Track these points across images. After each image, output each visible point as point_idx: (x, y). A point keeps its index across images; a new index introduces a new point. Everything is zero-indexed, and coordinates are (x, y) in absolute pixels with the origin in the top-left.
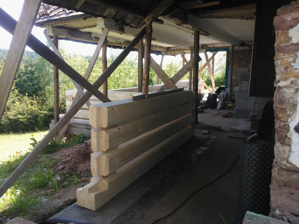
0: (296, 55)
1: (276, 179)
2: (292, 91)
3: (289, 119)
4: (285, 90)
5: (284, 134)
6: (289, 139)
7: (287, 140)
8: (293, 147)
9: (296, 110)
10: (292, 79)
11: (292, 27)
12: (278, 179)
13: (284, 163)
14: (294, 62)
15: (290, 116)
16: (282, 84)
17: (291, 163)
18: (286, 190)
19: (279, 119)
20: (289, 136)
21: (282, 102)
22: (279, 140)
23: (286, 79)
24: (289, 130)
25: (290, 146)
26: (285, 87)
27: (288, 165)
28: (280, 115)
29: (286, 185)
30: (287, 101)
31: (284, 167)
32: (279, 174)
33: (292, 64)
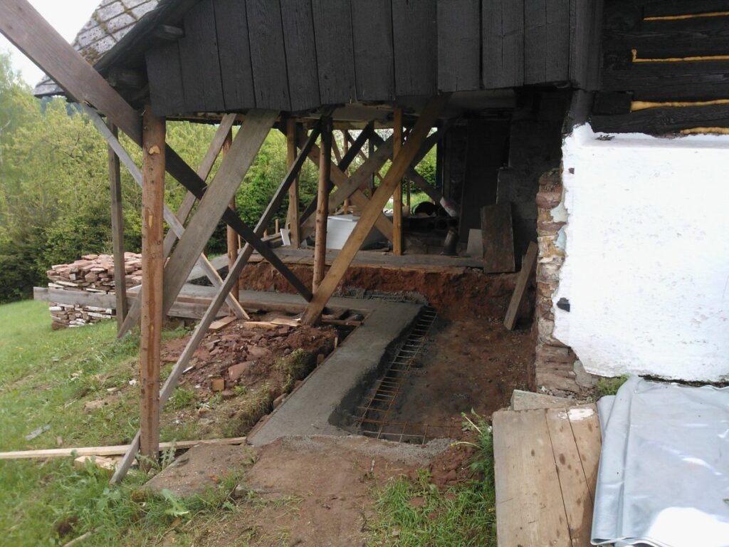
0: (557, 233)
1: (541, 356)
2: (555, 267)
3: (552, 295)
4: (548, 266)
5: (547, 310)
6: (553, 314)
7: (551, 316)
8: (556, 322)
9: (558, 286)
10: (554, 256)
11: (553, 207)
12: (543, 355)
13: (549, 338)
14: (556, 240)
15: (553, 292)
16: (545, 260)
17: (555, 339)
18: (551, 366)
19: (542, 294)
20: (552, 312)
21: (545, 278)
22: (543, 316)
23: (549, 256)
24: (552, 306)
25: (553, 321)
26: (548, 263)
27: (552, 340)
28: (544, 291)
29: (551, 361)
30: (549, 278)
31: (549, 343)
32: (544, 350)
33: (554, 242)
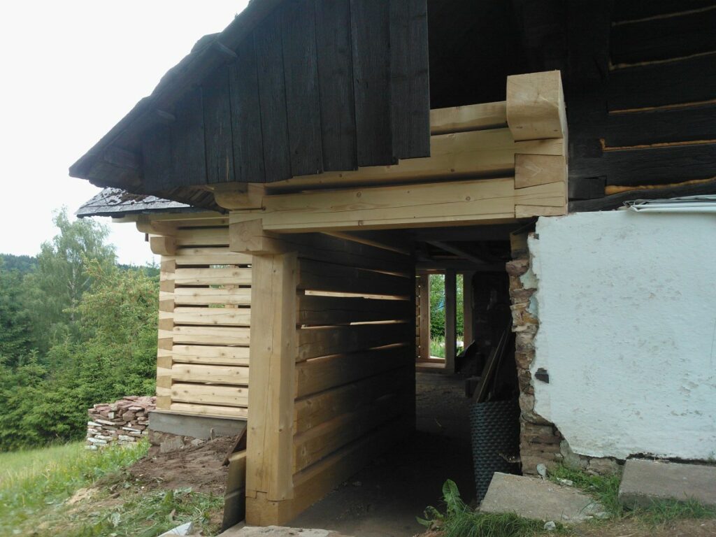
0: (529, 301)
1: (525, 436)
2: (530, 336)
3: (530, 365)
4: (523, 335)
5: (527, 383)
6: (532, 387)
7: (530, 389)
8: (536, 395)
9: (535, 356)
10: (528, 324)
11: (523, 273)
12: (527, 435)
13: (530, 415)
14: (528, 307)
15: (530, 362)
16: (519, 329)
17: (536, 415)
18: (535, 447)
19: (521, 367)
20: (531, 385)
21: (521, 348)
22: (523, 391)
23: (522, 325)
24: (531, 378)
25: (533, 395)
26: (523, 332)
27: (535, 418)
28: (521, 362)
29: (536, 441)
30: (525, 347)
31: (531, 421)
32: (526, 429)
33: (527, 309)
